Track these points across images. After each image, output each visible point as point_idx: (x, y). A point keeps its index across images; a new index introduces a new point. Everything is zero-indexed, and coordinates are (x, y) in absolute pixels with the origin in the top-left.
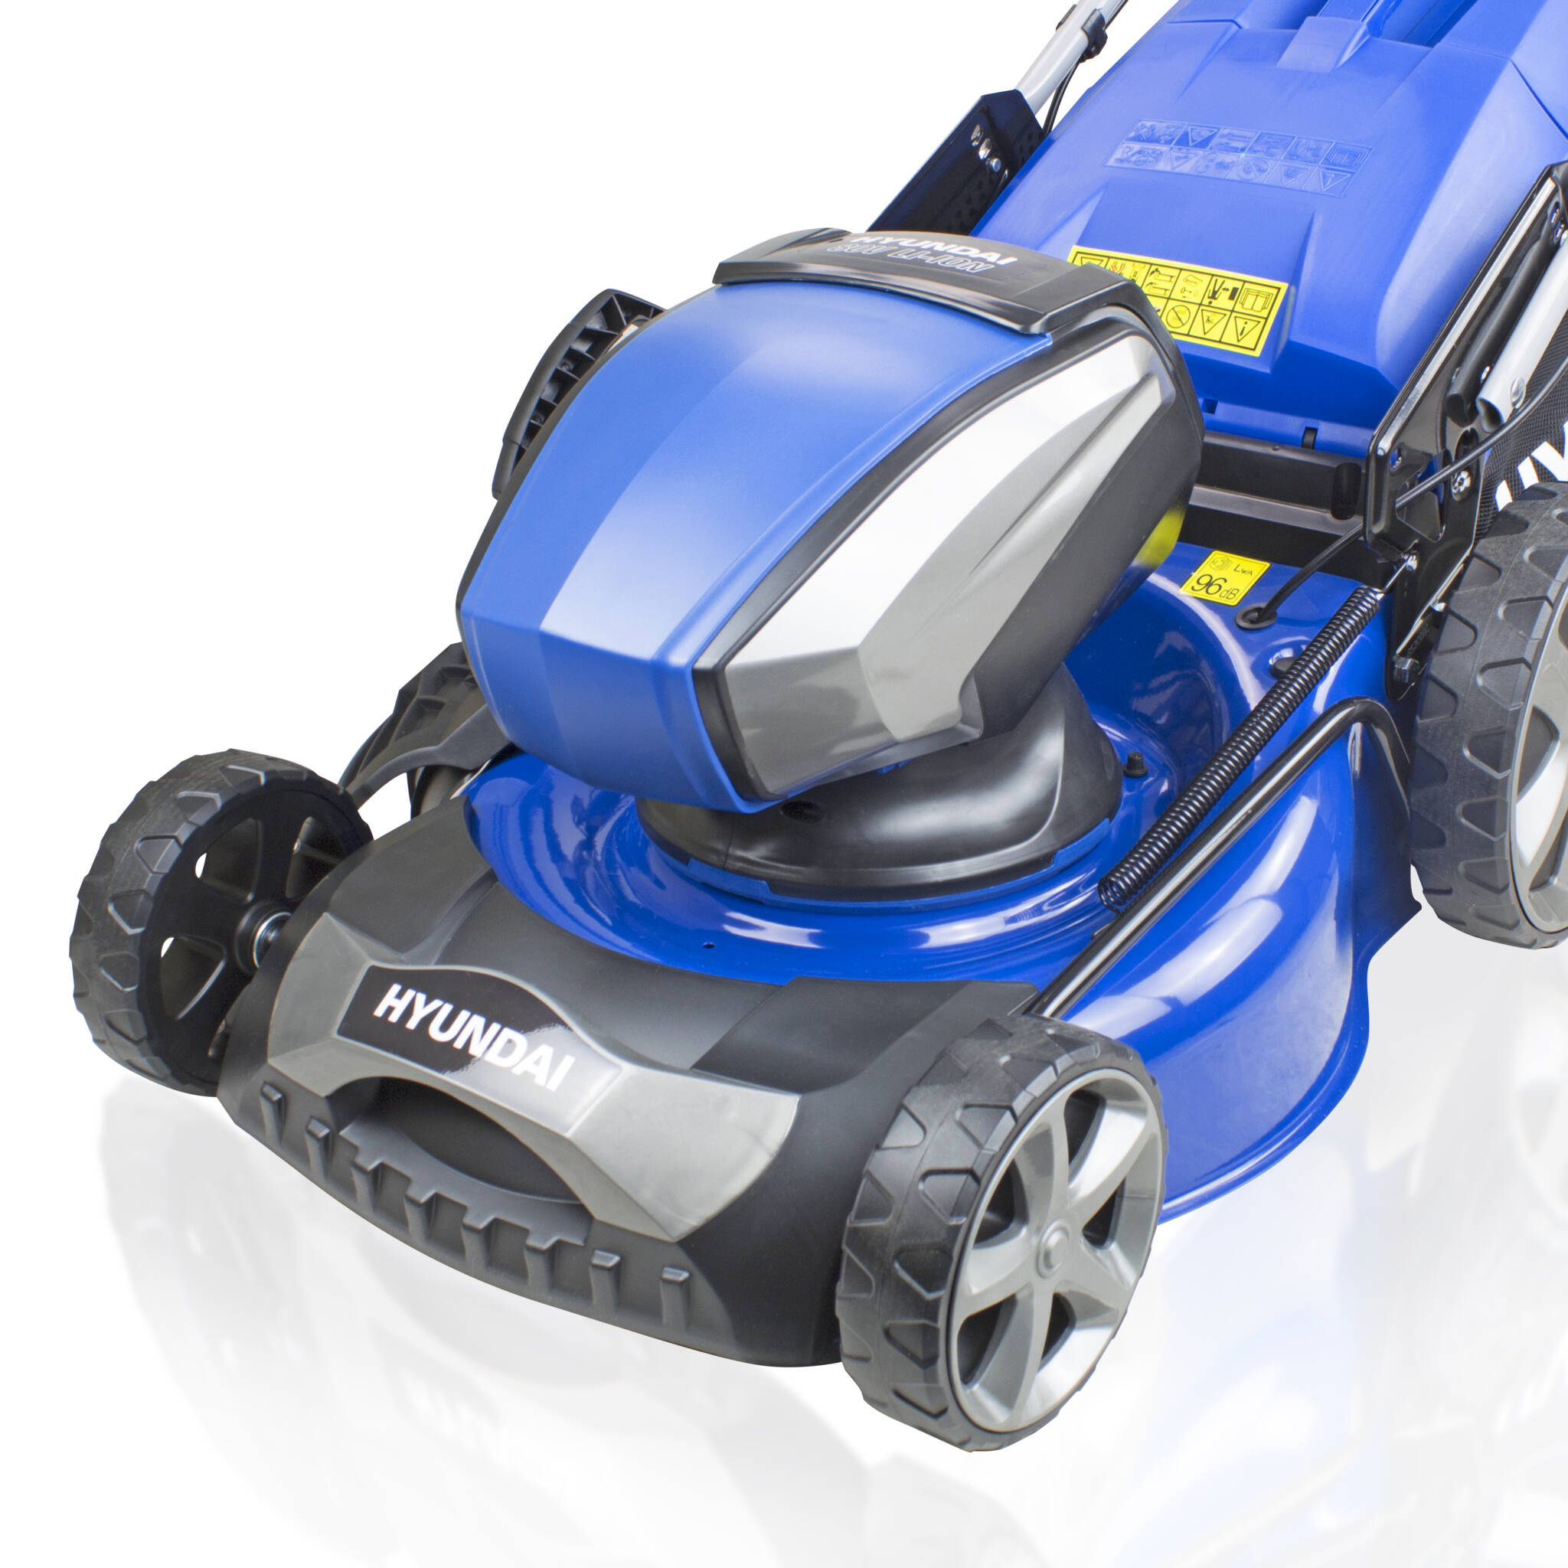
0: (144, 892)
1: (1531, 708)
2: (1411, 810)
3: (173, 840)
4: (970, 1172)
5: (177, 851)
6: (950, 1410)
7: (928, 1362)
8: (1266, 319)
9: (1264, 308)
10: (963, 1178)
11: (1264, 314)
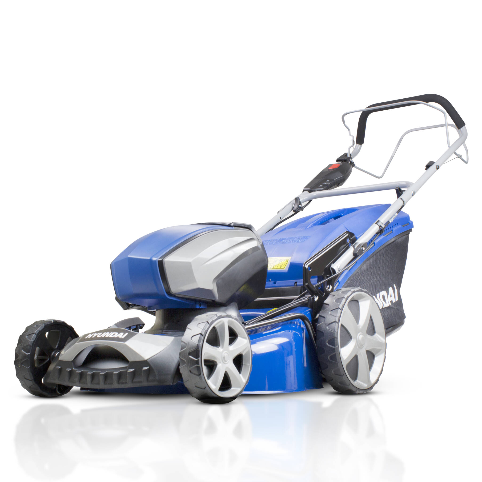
0: (29, 345)
1: (340, 324)
2: (317, 346)
3: (34, 334)
4: (201, 334)
5: (36, 336)
6: (207, 387)
7: (199, 375)
8: (287, 263)
9: (286, 261)
10: (200, 335)
11: (286, 262)
